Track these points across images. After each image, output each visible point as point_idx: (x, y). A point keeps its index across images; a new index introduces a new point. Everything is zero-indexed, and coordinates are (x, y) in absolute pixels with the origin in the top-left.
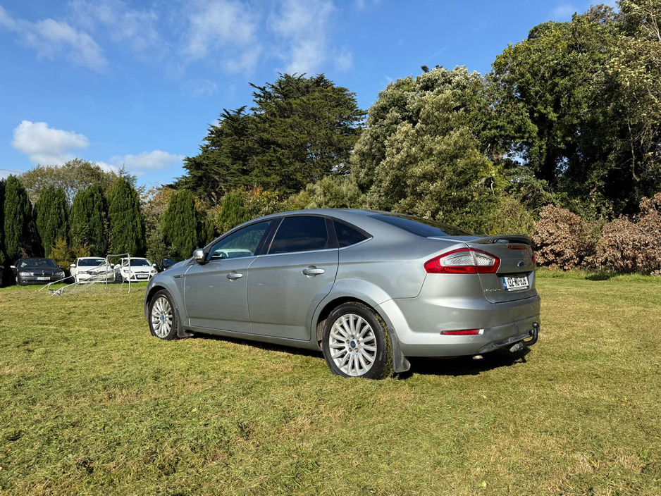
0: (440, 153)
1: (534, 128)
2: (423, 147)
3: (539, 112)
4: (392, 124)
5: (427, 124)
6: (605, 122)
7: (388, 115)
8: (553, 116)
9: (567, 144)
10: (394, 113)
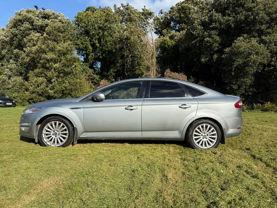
0: (59, 51)
1: (91, 48)
2: (48, 46)
3: (93, 41)
4: (26, 30)
5: (50, 36)
6: (116, 52)
7: (24, 25)
8: (98, 45)
9: (103, 57)
10: (27, 25)
